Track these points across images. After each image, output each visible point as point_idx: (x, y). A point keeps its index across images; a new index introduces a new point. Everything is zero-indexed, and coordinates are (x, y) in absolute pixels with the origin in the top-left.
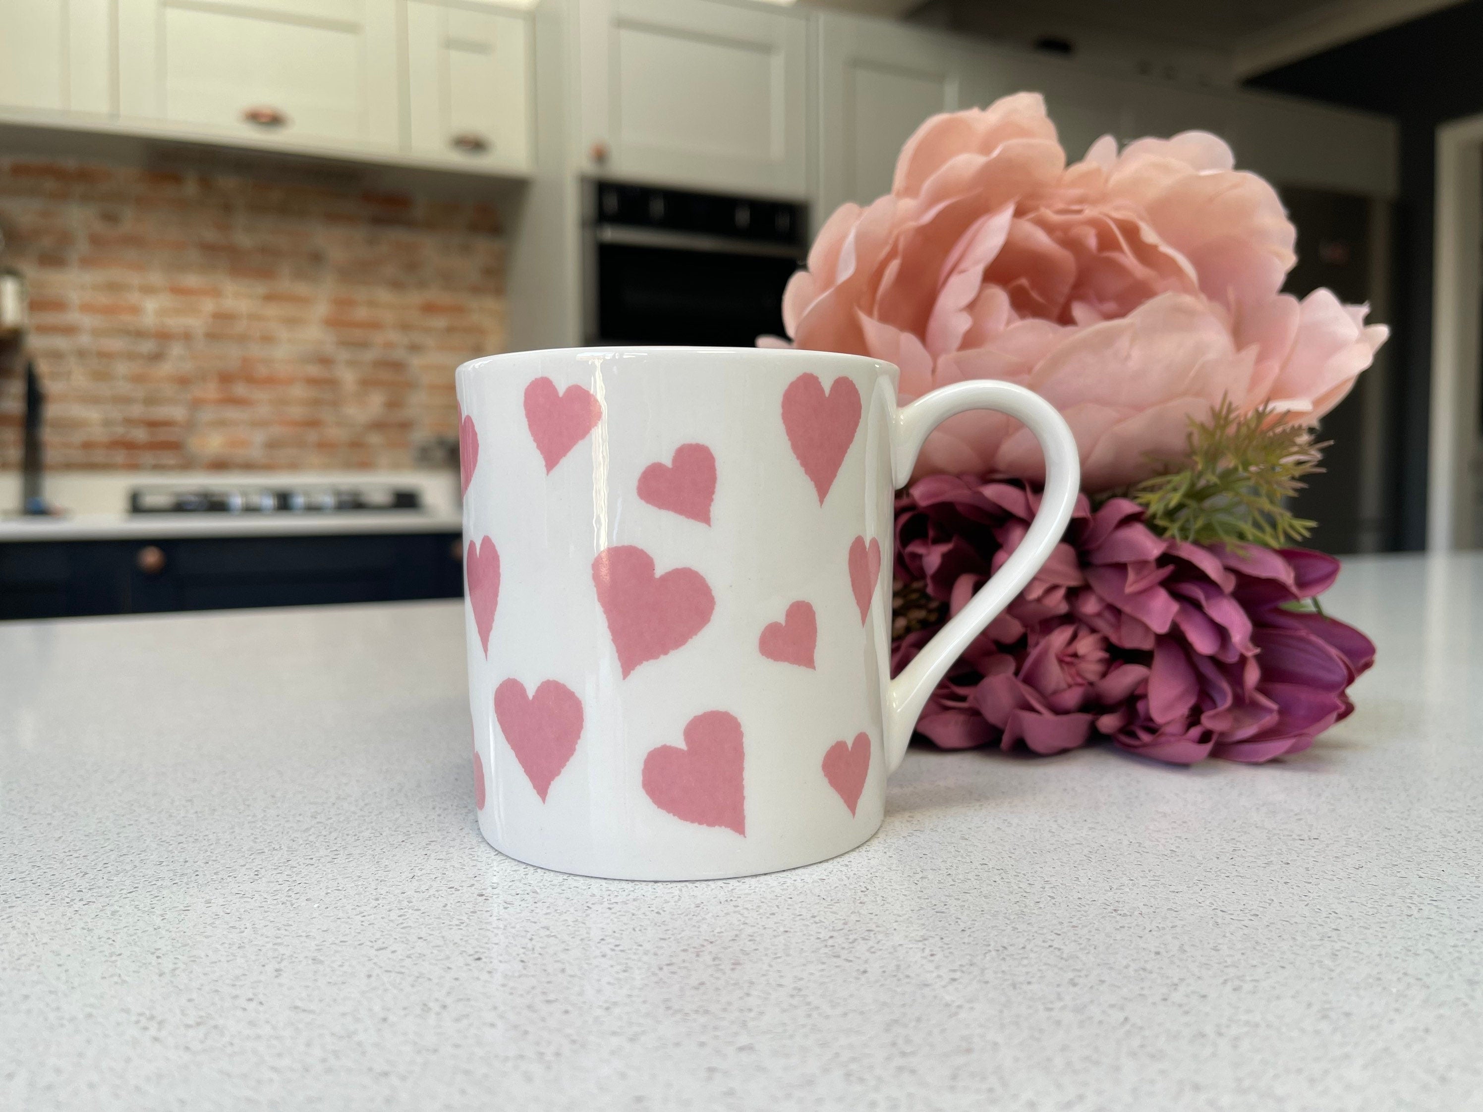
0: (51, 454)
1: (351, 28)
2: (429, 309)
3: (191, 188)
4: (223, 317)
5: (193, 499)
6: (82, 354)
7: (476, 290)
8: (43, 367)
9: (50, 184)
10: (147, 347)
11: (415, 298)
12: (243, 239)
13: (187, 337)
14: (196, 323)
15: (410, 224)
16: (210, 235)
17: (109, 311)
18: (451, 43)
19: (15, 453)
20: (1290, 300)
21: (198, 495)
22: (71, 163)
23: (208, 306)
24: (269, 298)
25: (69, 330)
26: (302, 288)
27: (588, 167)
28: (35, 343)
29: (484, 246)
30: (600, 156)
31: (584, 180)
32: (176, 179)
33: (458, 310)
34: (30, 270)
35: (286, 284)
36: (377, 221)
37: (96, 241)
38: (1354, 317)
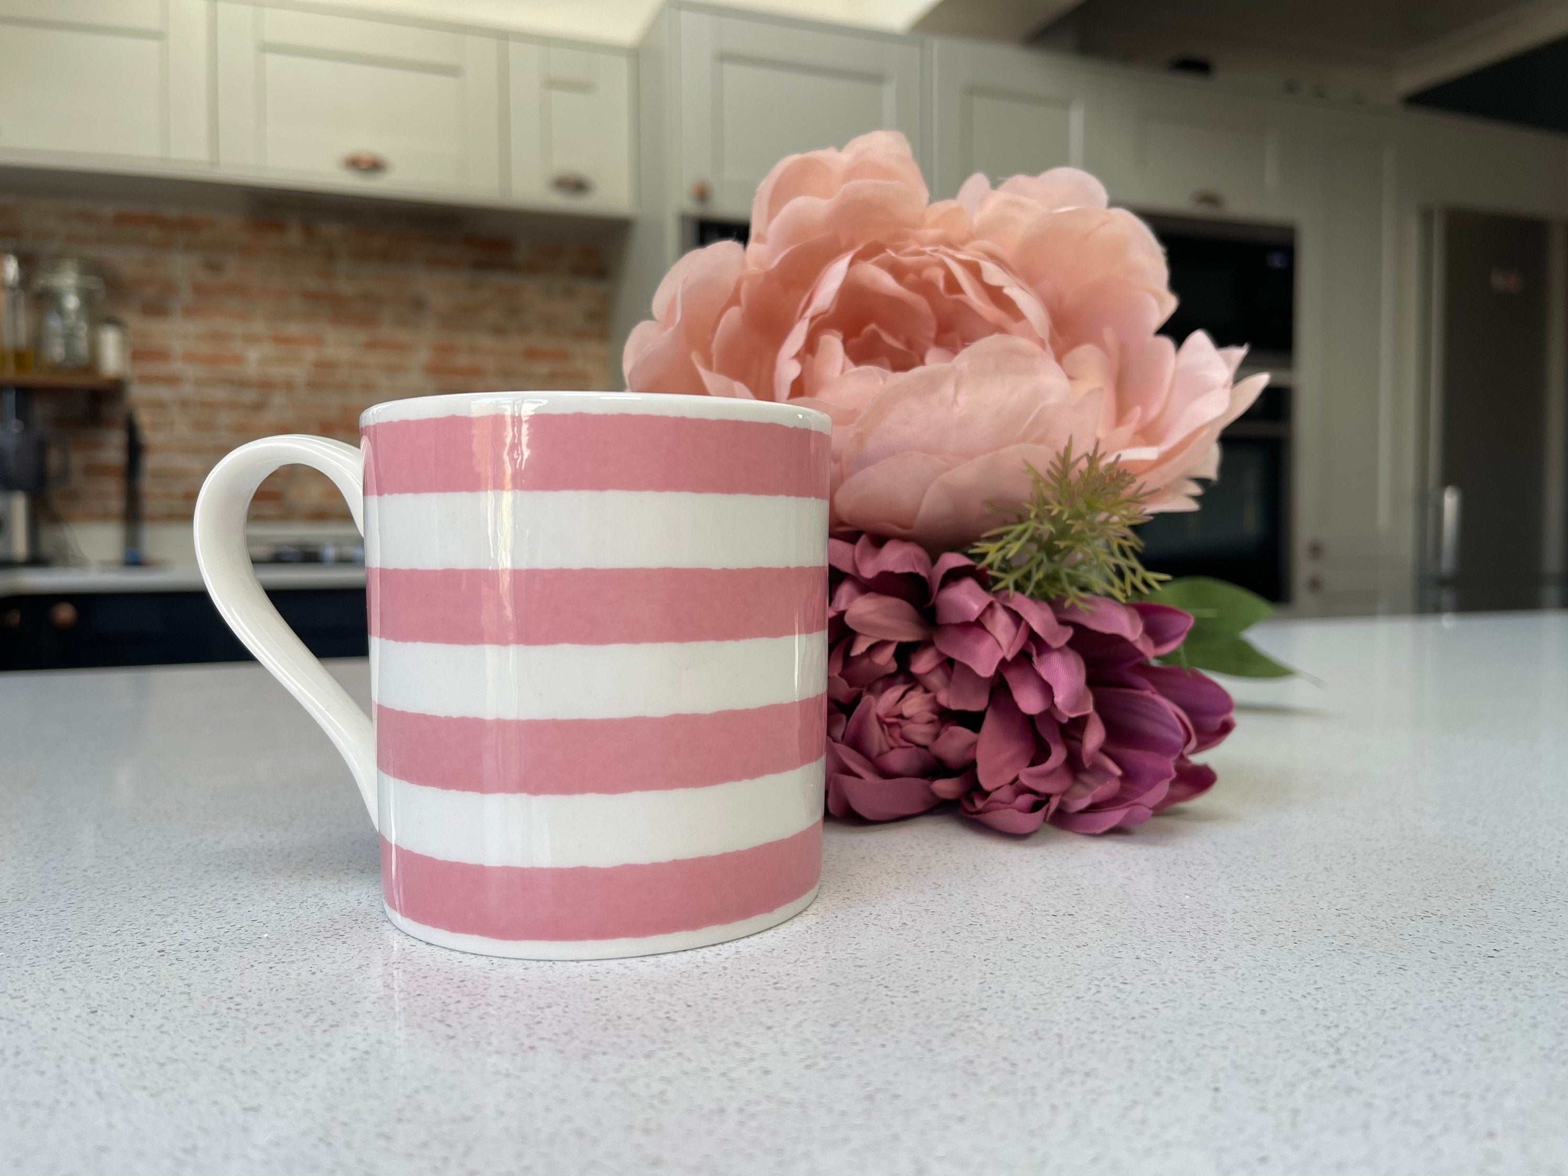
0: (150, 505)
1: (452, 71)
2: (532, 355)
3: (294, 237)
4: (324, 365)
5: (291, 550)
6: (185, 404)
7: (580, 335)
8: (144, 418)
9: (153, 233)
10: (249, 396)
11: (518, 343)
12: (346, 287)
13: (289, 386)
14: (298, 372)
15: (512, 267)
16: (313, 283)
17: (212, 360)
18: (552, 84)
19: (116, 504)
20: (1167, 343)
21: (294, 546)
22: (173, 212)
23: (310, 354)
24: (371, 345)
25: (172, 380)
26: (402, 335)
27: (690, 206)
28: (137, 393)
29: (587, 288)
30: (702, 194)
31: (684, 219)
32: (279, 227)
33: (561, 356)
34: (134, 320)
35: (387, 331)
36: (480, 266)
37: (199, 290)
38: (1227, 361)
